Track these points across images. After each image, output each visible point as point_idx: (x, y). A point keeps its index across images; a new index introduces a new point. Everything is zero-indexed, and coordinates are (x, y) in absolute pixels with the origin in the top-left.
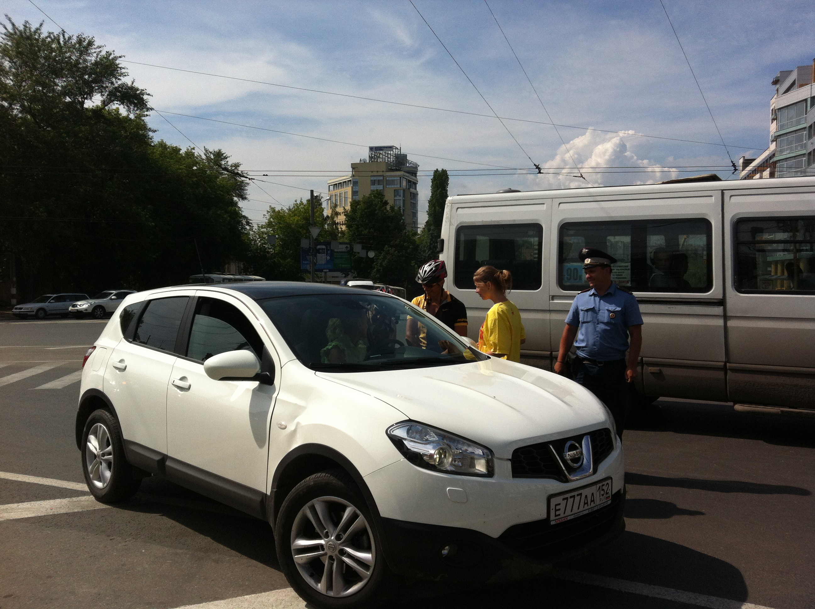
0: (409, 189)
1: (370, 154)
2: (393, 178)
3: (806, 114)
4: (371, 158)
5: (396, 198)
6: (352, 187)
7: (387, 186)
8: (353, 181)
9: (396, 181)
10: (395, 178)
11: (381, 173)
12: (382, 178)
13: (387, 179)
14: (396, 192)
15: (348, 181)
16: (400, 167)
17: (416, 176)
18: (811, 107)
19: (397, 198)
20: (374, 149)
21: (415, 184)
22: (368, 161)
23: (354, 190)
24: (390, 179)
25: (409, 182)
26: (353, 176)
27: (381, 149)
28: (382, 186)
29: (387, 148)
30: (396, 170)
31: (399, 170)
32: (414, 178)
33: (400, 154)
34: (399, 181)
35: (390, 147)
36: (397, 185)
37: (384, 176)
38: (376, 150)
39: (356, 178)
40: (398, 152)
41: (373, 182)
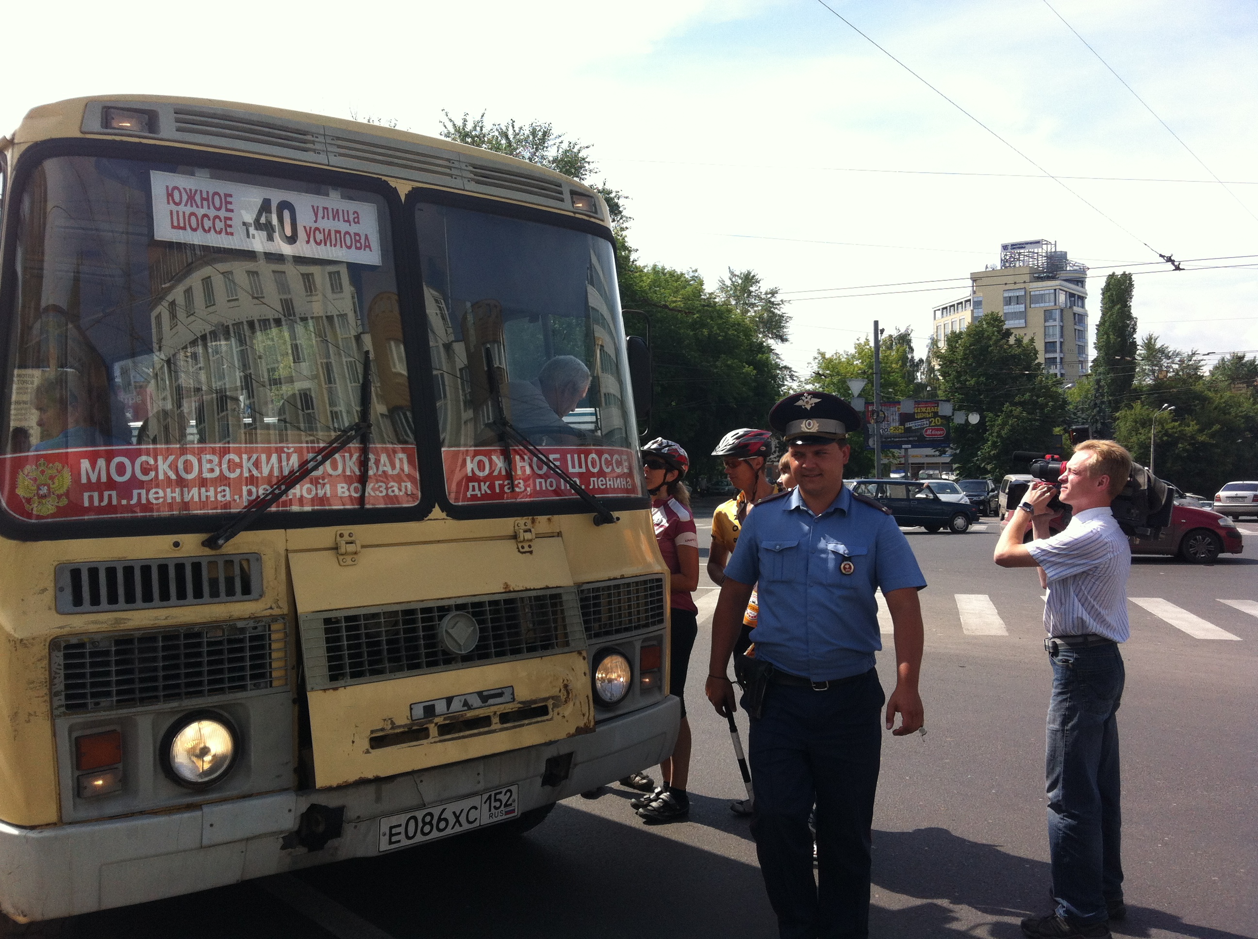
0: (1071, 307)
1: (1003, 256)
2: (1042, 292)
4: (1004, 261)
5: (1047, 324)
6: (972, 311)
7: (1032, 306)
8: (974, 302)
9: (1046, 298)
10: (1047, 292)
11: (1022, 286)
12: (1022, 293)
13: (1032, 293)
14: (1048, 315)
15: (966, 301)
16: (1056, 272)
17: (1083, 286)
19: (1050, 323)
20: (1010, 247)
21: (1082, 299)
22: (999, 268)
23: (975, 314)
24: (1037, 293)
25: (1072, 295)
26: (974, 292)
27: (1021, 245)
28: (1023, 306)
29: (1031, 243)
30: (1048, 278)
31: (1053, 278)
32: (1081, 289)
33: (1055, 252)
34: (1052, 296)
35: (1038, 242)
36: (1049, 302)
37: (1027, 289)
38: (1014, 248)
39: (980, 295)
40: (1050, 249)
41: (1008, 301)
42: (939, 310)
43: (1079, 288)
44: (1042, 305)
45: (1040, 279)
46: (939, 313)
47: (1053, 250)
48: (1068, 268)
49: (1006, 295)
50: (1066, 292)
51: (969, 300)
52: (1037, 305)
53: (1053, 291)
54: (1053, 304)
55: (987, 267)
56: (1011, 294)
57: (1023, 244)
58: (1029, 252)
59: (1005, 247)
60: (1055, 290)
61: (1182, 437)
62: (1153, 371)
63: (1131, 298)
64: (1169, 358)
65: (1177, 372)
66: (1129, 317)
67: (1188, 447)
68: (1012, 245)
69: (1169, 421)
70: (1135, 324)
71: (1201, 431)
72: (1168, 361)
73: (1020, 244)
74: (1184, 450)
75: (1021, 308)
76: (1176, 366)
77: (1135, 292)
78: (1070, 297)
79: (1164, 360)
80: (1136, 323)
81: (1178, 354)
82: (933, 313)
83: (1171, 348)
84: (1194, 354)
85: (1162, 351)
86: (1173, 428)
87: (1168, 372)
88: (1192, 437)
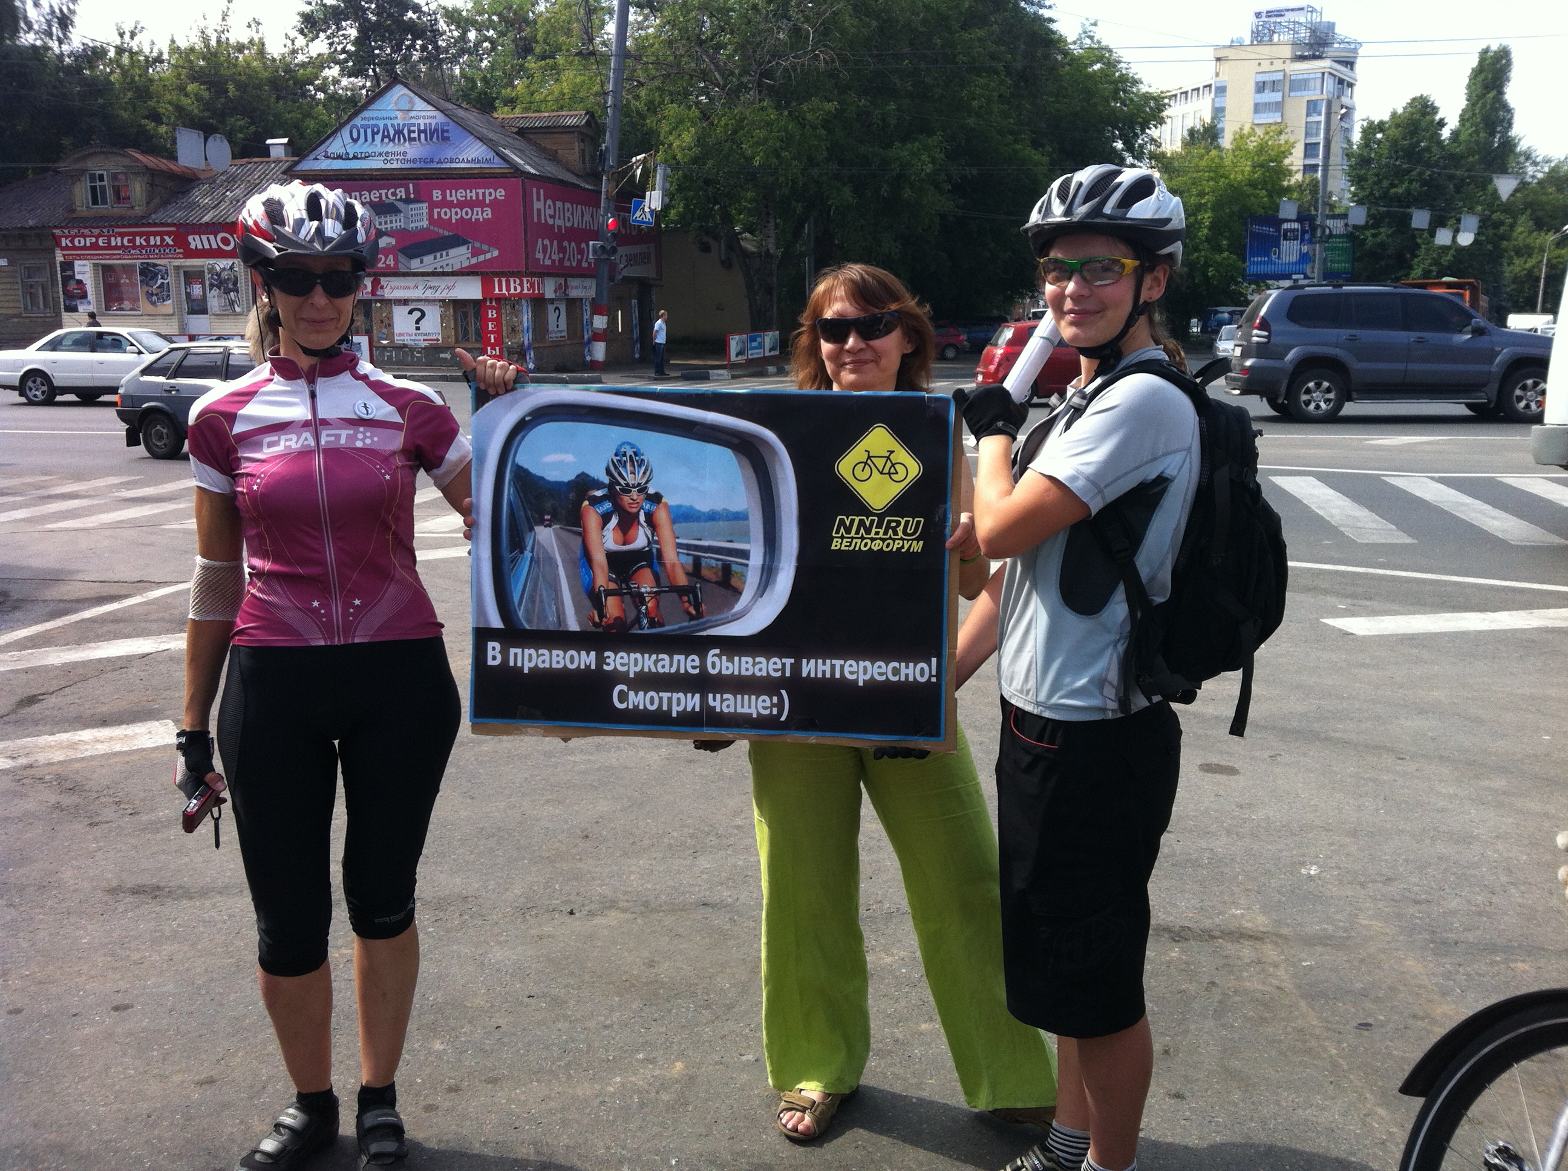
0: (1339, 97)
1: (1255, 26)
2: (1305, 76)
4: (1255, 33)
5: (1310, 119)
6: (1213, 100)
7: (1292, 94)
8: (1217, 88)
9: (1312, 84)
10: (1311, 76)
11: (1279, 66)
12: (1280, 76)
13: (1293, 78)
14: (1312, 107)
15: (1205, 87)
16: (1321, 49)
17: (1352, 69)
19: (1315, 118)
20: (1264, 15)
21: (1351, 85)
22: (1248, 42)
23: (1217, 105)
24: (1300, 77)
25: (1341, 81)
26: (1217, 75)
28: (1280, 94)
29: (1292, 10)
30: (1314, 57)
31: (1320, 57)
33: (1321, 22)
34: (1319, 82)
35: (1302, 9)
36: (1315, 89)
37: (1287, 71)
38: (1270, 16)
39: (1223, 77)
41: (1261, 87)
43: (1348, 71)
44: (1305, 93)
45: (1302, 58)
47: (1318, 20)
48: (1336, 45)
49: (1261, 78)
50: (1334, 76)
51: (1210, 86)
52: (1299, 94)
53: (1320, 75)
54: (1319, 92)
55: (1232, 41)
56: (1267, 77)
57: (1282, 11)
58: (1289, 22)
59: (1258, 15)
60: (1323, 74)
63: (1508, 81)
64: (1535, 164)
65: (1540, 182)
66: (1504, 105)
68: (1268, 12)
72: (1534, 169)
73: (1278, 11)
75: (1277, 97)
76: (1542, 176)
78: (1339, 84)
79: (1530, 168)
80: (1512, 115)
81: (1547, 160)
85: (1527, 156)
87: (1532, 183)
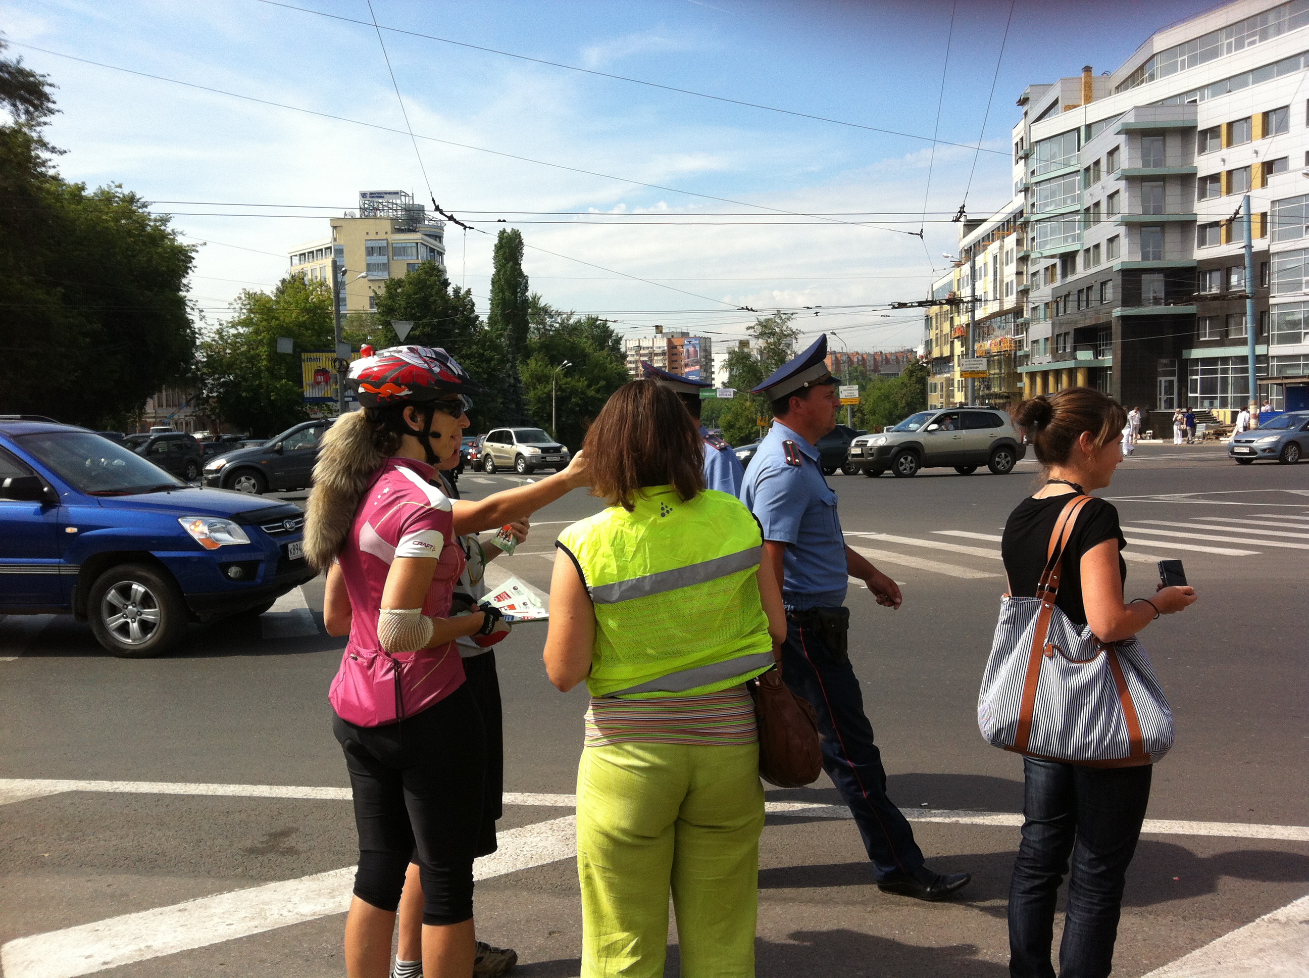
0: (431, 262)
1: (362, 204)
2: (404, 245)
3: (1079, 150)
4: (363, 210)
6: (333, 258)
7: (395, 258)
8: (336, 250)
9: (409, 251)
10: (409, 245)
11: (383, 236)
12: (384, 244)
13: (394, 245)
14: (411, 268)
15: (327, 248)
16: (415, 225)
17: (441, 242)
18: (1086, 141)
20: (368, 196)
21: (441, 254)
22: (358, 216)
23: (336, 263)
24: (400, 245)
25: (432, 250)
26: (335, 240)
27: (380, 195)
28: (386, 257)
29: (390, 193)
30: (410, 231)
31: (414, 231)
32: (438, 244)
33: (413, 204)
34: (414, 250)
35: (397, 193)
36: (412, 255)
37: (390, 240)
38: (373, 197)
39: (341, 242)
40: (407, 200)
41: (370, 251)
42: (296, 256)
43: (437, 243)
44: (405, 258)
45: (400, 231)
46: (296, 260)
47: (411, 202)
48: (426, 222)
49: (370, 244)
50: (427, 246)
51: (330, 248)
52: (400, 258)
53: (415, 245)
54: (415, 258)
55: (345, 214)
56: (374, 244)
57: (382, 193)
58: (388, 202)
59: (364, 195)
60: (417, 243)
61: (574, 392)
62: (538, 329)
63: (522, 256)
64: (552, 317)
65: (557, 330)
66: (521, 274)
67: (580, 402)
68: (371, 194)
69: (562, 376)
70: (527, 283)
71: (589, 386)
72: (551, 320)
73: (379, 193)
74: (577, 405)
75: (383, 259)
76: (557, 325)
77: (525, 250)
78: (430, 252)
79: (548, 319)
80: (527, 280)
81: (559, 314)
82: (290, 260)
83: (554, 307)
84: (572, 313)
85: (545, 311)
86: (566, 383)
87: (551, 330)
88: (583, 393)
